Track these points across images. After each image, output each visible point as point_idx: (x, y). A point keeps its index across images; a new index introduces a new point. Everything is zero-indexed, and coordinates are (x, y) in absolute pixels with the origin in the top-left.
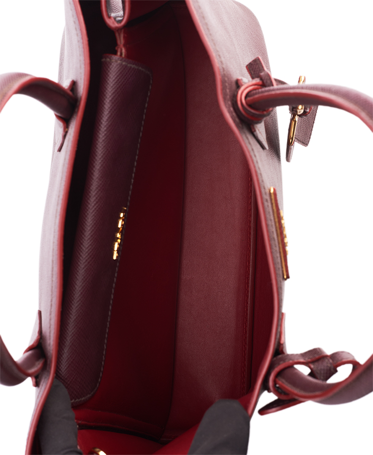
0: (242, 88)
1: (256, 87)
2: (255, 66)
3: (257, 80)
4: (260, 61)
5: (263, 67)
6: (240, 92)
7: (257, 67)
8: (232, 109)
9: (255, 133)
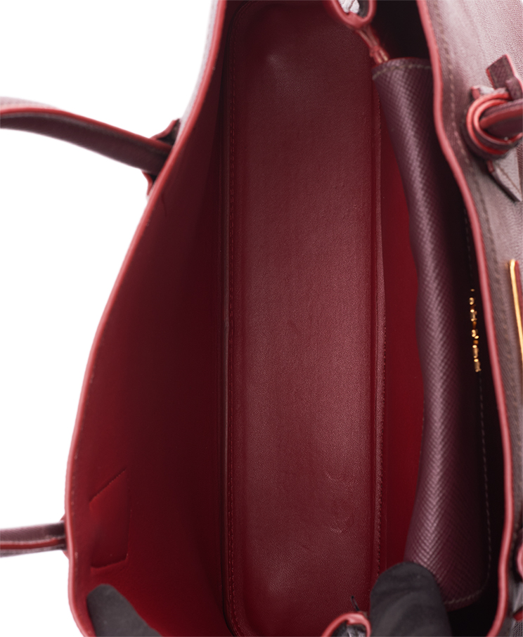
0: (476, 103)
1: (498, 101)
2: (500, 69)
3: (502, 91)
4: (508, 62)
5: (511, 70)
6: (471, 110)
7: (503, 70)
8: (456, 134)
9: (494, 174)
